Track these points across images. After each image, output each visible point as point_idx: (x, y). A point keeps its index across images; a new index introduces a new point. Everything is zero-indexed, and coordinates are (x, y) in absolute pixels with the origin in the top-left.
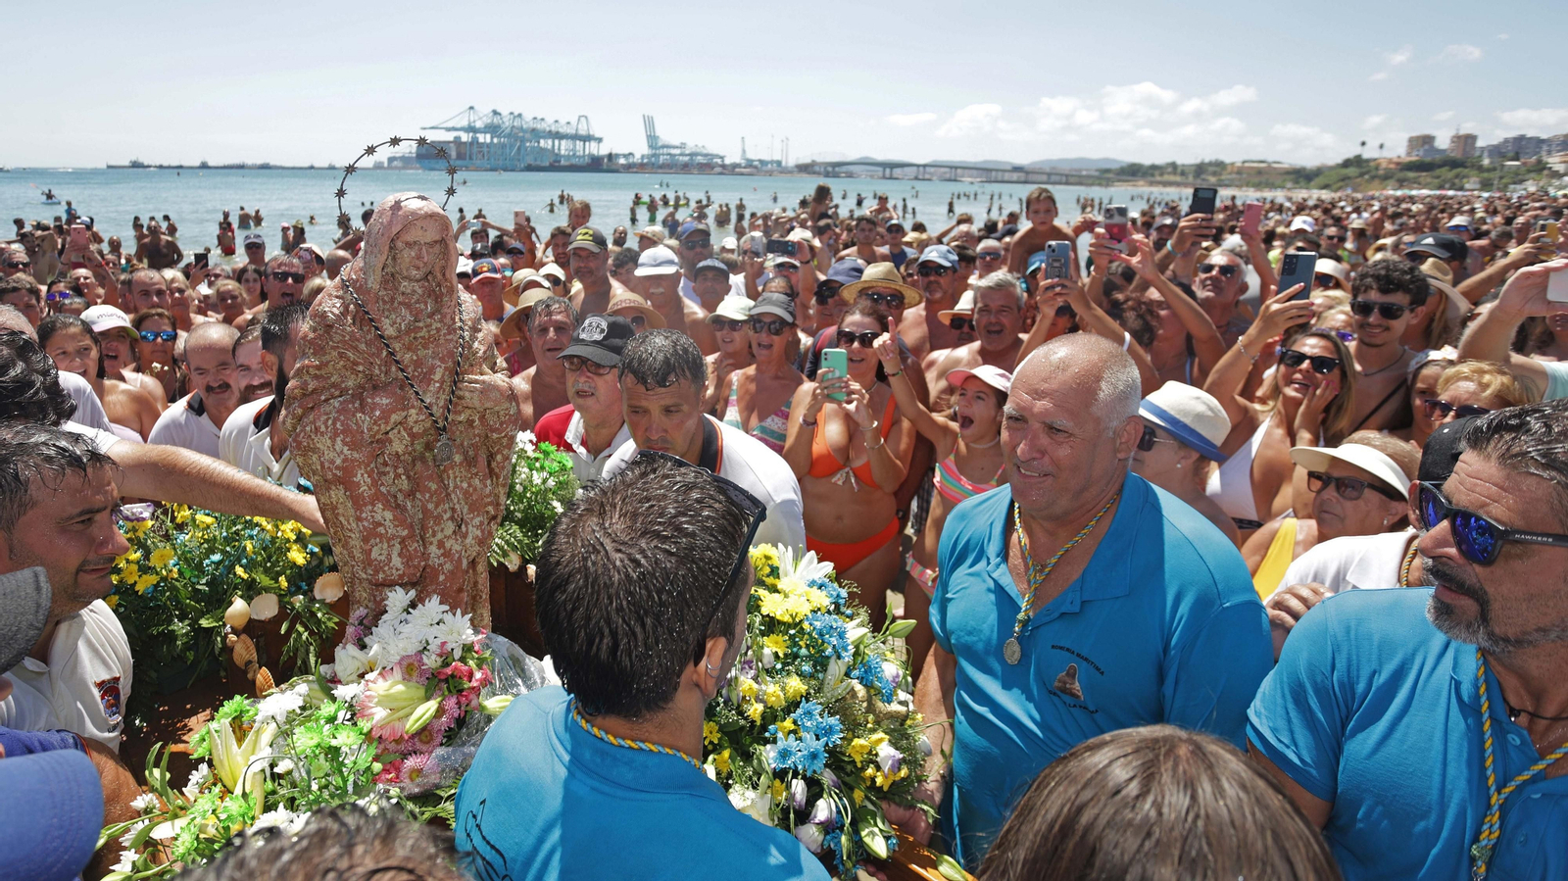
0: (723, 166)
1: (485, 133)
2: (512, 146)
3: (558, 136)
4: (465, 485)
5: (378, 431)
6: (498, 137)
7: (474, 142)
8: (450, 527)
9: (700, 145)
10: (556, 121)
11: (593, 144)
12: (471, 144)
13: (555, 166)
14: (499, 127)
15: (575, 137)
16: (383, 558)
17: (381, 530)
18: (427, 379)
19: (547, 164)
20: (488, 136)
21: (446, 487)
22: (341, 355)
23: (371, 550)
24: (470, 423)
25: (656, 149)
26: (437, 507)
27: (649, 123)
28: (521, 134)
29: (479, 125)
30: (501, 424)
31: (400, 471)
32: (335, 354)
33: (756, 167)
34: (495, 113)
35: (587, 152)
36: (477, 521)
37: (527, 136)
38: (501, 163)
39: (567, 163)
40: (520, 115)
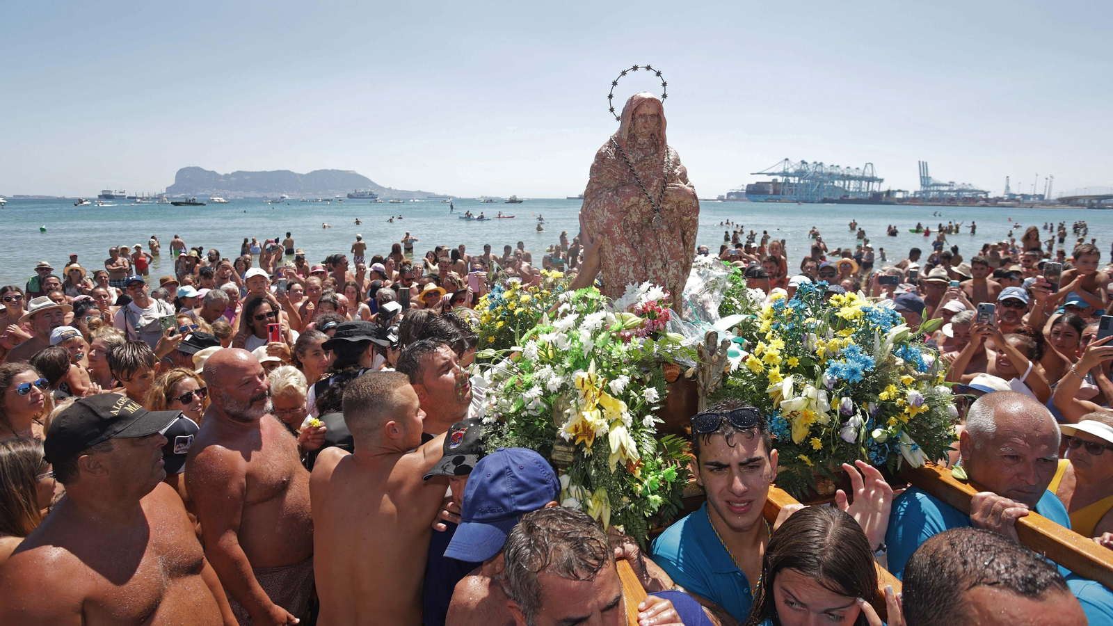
0: (987, 200)
1: (794, 176)
2: (813, 185)
3: (849, 178)
4: (669, 243)
5: (624, 205)
6: (804, 179)
7: (787, 183)
8: (660, 264)
9: (967, 183)
10: (848, 168)
11: (876, 184)
12: (784, 184)
13: (845, 199)
14: (805, 172)
15: (861, 179)
16: (625, 273)
17: (624, 258)
18: (649, 184)
19: (839, 198)
20: (797, 179)
21: (659, 243)
22: (609, 172)
23: (619, 268)
24: (672, 210)
25: (928, 186)
26: (653, 252)
27: (923, 167)
28: (821, 177)
29: (791, 171)
30: (688, 212)
31: (635, 231)
32: (605, 171)
33: (1018, 200)
34: (803, 162)
35: (870, 189)
36: (675, 264)
37: (826, 178)
38: (804, 197)
39: (853, 198)
40: (821, 164)
